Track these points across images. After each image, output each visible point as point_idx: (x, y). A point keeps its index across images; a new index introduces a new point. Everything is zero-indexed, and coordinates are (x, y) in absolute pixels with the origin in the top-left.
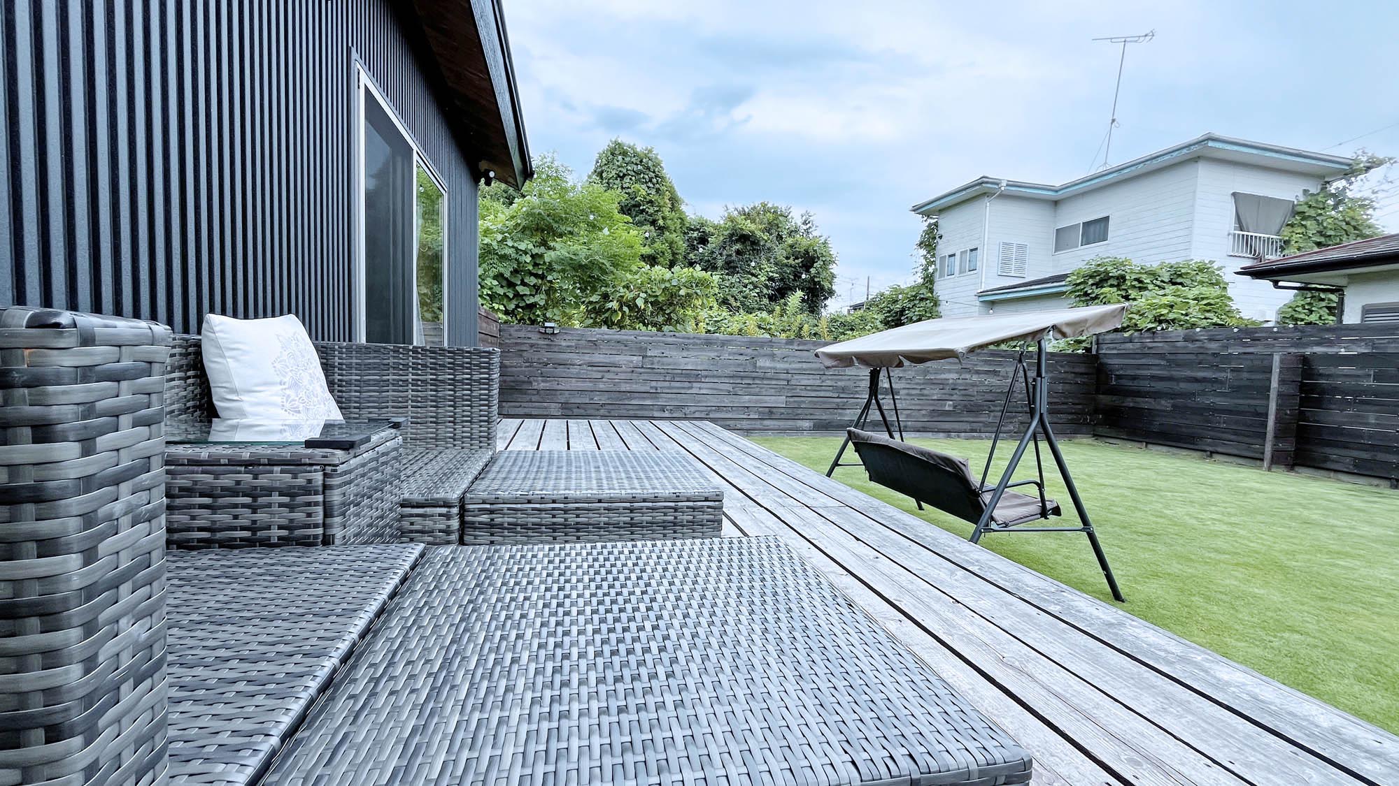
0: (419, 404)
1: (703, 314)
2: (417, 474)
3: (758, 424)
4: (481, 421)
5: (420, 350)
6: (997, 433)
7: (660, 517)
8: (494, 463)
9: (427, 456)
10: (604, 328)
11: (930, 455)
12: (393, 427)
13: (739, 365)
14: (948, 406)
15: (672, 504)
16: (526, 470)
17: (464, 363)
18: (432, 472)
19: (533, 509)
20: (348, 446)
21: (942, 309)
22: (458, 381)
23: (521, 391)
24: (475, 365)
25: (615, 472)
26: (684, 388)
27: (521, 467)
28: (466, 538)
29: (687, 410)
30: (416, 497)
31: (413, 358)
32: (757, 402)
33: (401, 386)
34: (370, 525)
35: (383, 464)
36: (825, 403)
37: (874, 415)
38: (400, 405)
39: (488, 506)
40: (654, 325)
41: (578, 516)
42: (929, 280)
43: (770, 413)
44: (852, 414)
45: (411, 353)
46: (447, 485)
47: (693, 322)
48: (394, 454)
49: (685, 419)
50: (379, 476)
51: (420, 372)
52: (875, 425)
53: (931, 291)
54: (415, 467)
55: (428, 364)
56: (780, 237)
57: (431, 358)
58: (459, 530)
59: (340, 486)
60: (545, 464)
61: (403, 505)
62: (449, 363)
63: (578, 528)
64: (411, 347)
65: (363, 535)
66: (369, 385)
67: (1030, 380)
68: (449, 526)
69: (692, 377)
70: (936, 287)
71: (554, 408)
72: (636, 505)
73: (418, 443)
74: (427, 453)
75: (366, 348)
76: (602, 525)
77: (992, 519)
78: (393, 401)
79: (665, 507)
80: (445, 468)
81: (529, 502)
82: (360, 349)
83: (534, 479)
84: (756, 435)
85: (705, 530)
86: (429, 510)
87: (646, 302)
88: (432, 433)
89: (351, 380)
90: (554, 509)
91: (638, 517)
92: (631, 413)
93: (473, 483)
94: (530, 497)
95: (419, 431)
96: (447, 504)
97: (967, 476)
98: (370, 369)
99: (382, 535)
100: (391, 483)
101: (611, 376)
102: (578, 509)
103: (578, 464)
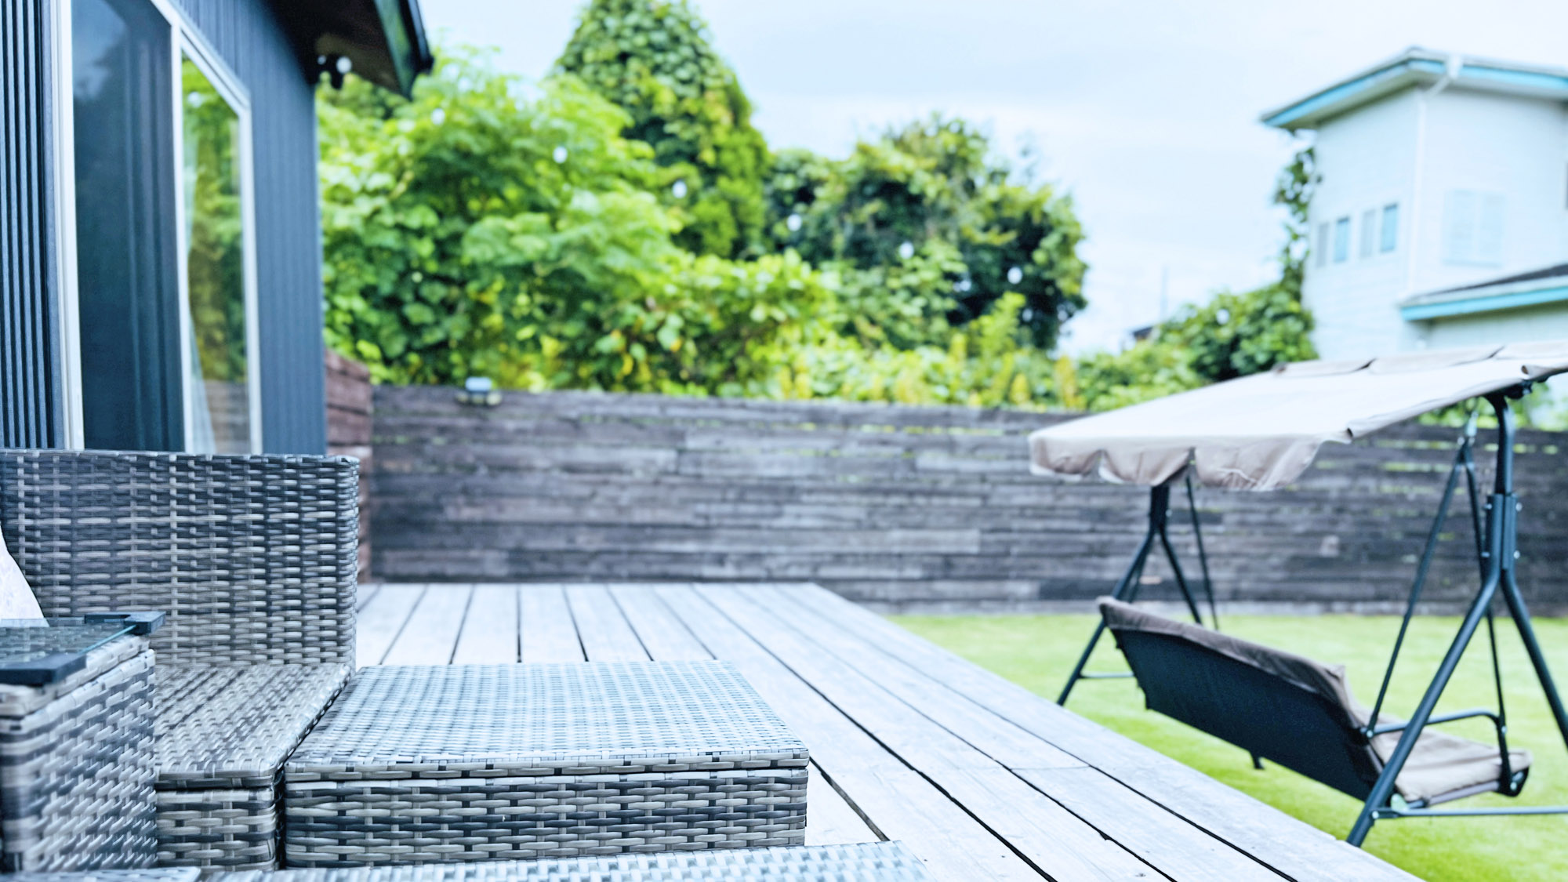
0: (194, 575)
1: (806, 357)
2: (190, 722)
3: (921, 591)
4: (322, 607)
5: (191, 463)
6: (1411, 602)
7: (680, 802)
8: (350, 693)
9: (211, 682)
10: (596, 392)
11: (1266, 656)
12: (133, 633)
13: (882, 466)
14: (1328, 547)
15: (705, 776)
16: (413, 707)
17: (284, 488)
18: (220, 717)
19: (424, 790)
20: (39, 679)
21: (1319, 338)
22: (274, 526)
23: (423, 527)
24: (307, 492)
25: (595, 709)
26: (763, 516)
27: (403, 701)
28: (294, 852)
29: (771, 563)
30: (187, 769)
31: (179, 479)
32: (918, 542)
33: (155, 537)
34: (93, 831)
35: (115, 708)
36: (1061, 544)
37: (1156, 571)
38: (154, 576)
39: (332, 786)
40: (700, 380)
41: (514, 803)
42: (1294, 276)
43: (947, 566)
44: (1116, 568)
45: (173, 470)
46: (249, 743)
47: (783, 375)
48: (138, 686)
49: (771, 579)
50: (107, 732)
51: (193, 508)
52: (1160, 592)
53: (1297, 297)
54: (187, 706)
55: (211, 492)
56: (970, 187)
57: (216, 479)
58: (274, 834)
59: (29, 757)
60: (453, 695)
61: (163, 784)
62: (254, 489)
63: (515, 825)
64: (173, 457)
65: (80, 850)
66: (90, 538)
67: (1482, 501)
68: (253, 828)
69: (782, 492)
70: (1309, 289)
71: (493, 561)
72: (632, 778)
73: (194, 652)
74: (213, 675)
75: (81, 460)
76: (563, 819)
77: (1395, 790)
78: (140, 569)
79: (690, 782)
80: (249, 706)
81: (415, 776)
82: (70, 463)
83: (429, 728)
84: (917, 614)
85: (772, 826)
86: (213, 796)
87: (683, 333)
88: (221, 632)
89: (52, 527)
90: (465, 789)
91: (635, 803)
92: (656, 569)
93: (303, 737)
94: (417, 766)
95: (195, 629)
96: (249, 783)
97: (1342, 697)
98: (89, 504)
99: (118, 849)
100: (133, 745)
101: (610, 491)
102: (513, 788)
103: (521, 694)
